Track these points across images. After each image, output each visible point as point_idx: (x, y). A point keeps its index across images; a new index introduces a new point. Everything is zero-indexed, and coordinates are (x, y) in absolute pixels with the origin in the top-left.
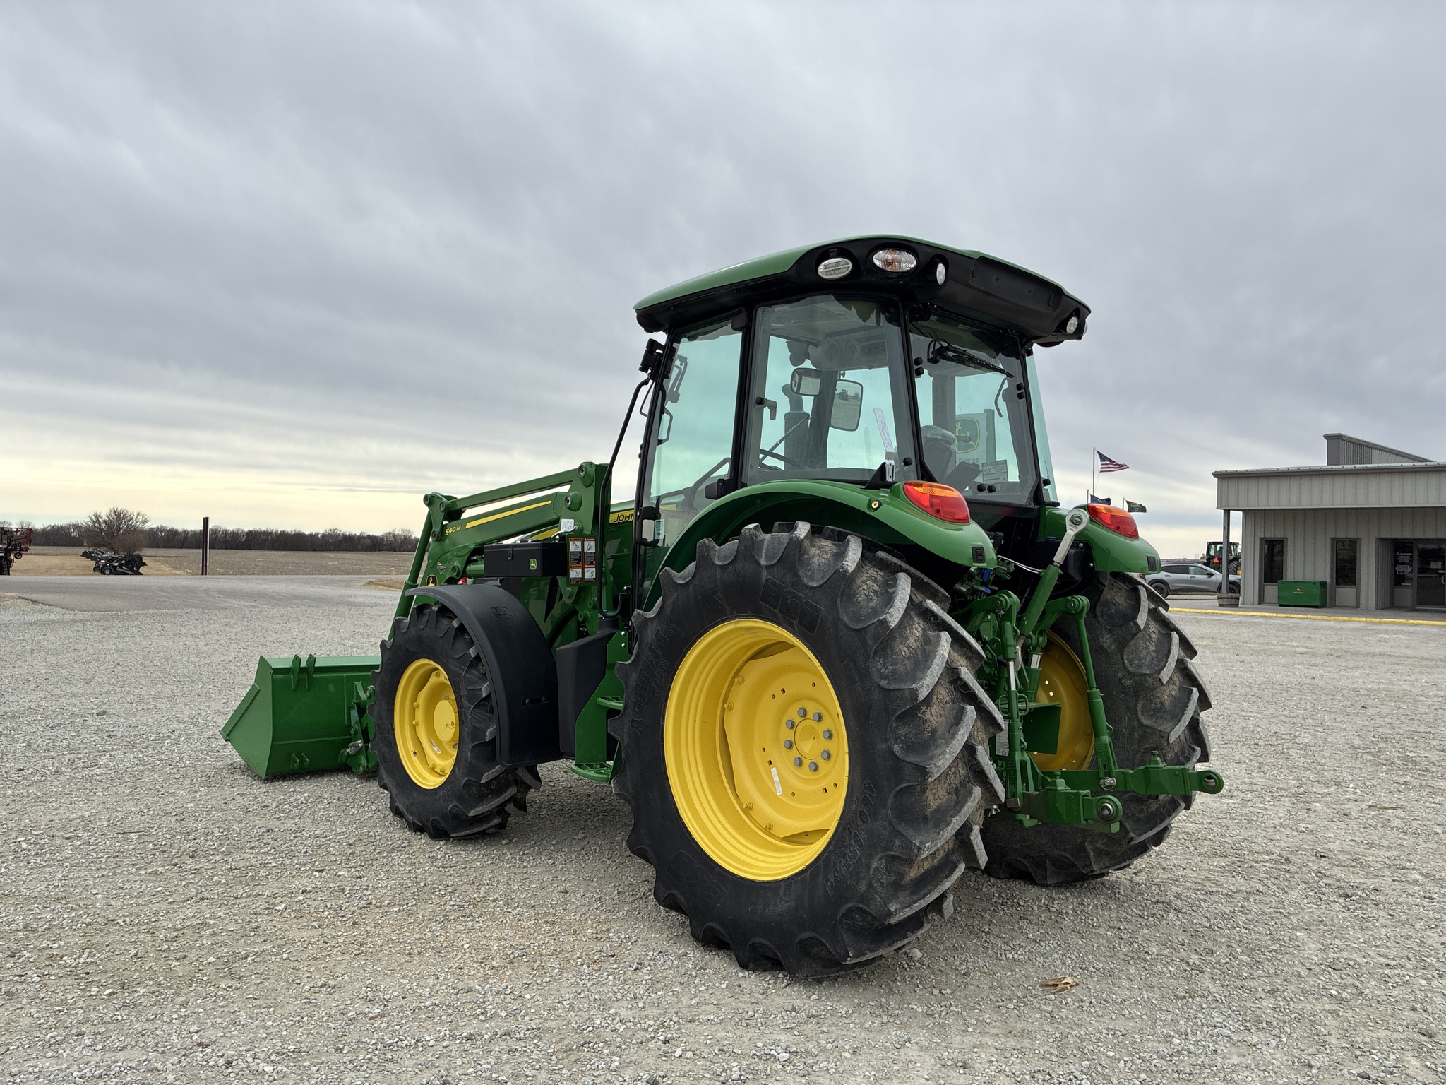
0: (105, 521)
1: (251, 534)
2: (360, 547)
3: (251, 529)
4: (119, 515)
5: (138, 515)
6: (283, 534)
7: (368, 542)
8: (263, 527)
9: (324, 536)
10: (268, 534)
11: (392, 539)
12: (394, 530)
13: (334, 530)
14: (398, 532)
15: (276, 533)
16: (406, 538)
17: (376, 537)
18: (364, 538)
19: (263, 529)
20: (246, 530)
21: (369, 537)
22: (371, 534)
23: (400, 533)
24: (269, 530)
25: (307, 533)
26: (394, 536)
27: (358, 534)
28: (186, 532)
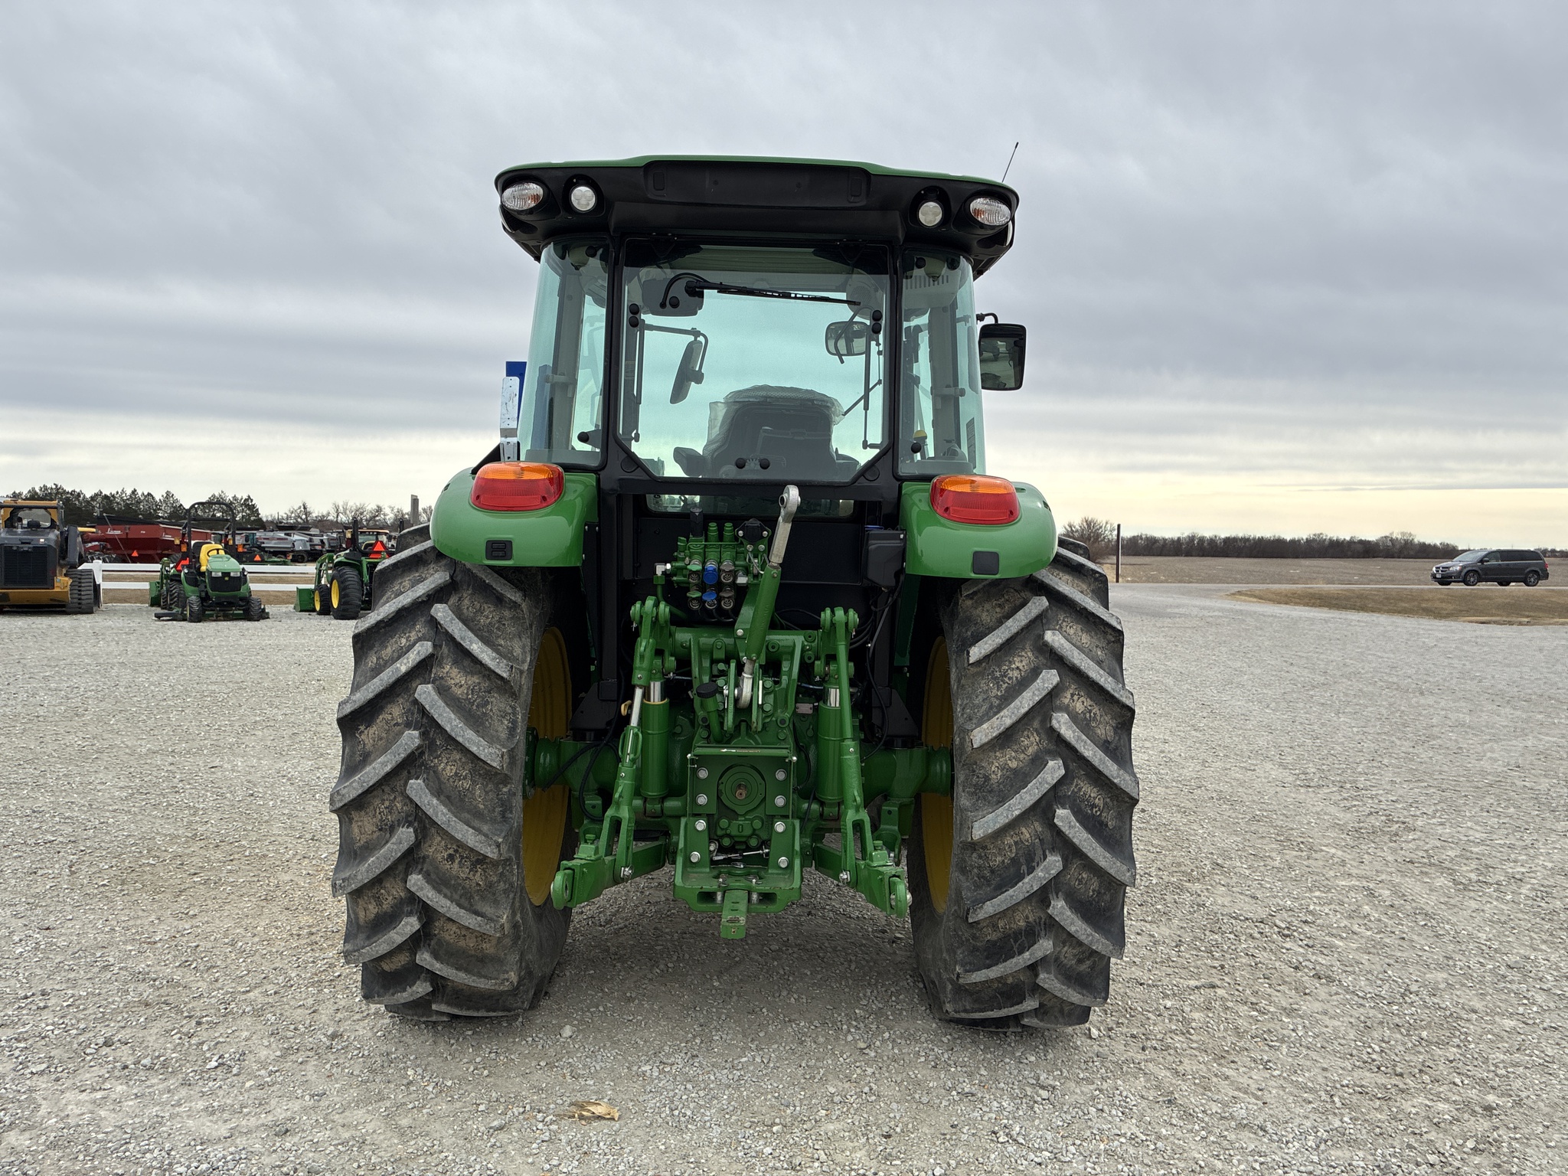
0: (1077, 531)
1: (1228, 541)
2: (1349, 553)
3: (1228, 535)
4: (1089, 523)
5: (1107, 523)
6: (1261, 540)
7: (1360, 547)
8: (1240, 533)
9: (1308, 541)
10: (1245, 540)
11: (1389, 543)
12: (1392, 534)
13: (1319, 535)
14: (1397, 535)
15: (1254, 539)
16: (1406, 542)
17: (1369, 542)
18: (1355, 542)
19: (1240, 535)
20: (1223, 536)
21: (1361, 542)
22: (1363, 539)
23: (1399, 537)
24: (1247, 536)
25: (1288, 538)
26: (1392, 540)
27: (1348, 538)
28: (1165, 540)
